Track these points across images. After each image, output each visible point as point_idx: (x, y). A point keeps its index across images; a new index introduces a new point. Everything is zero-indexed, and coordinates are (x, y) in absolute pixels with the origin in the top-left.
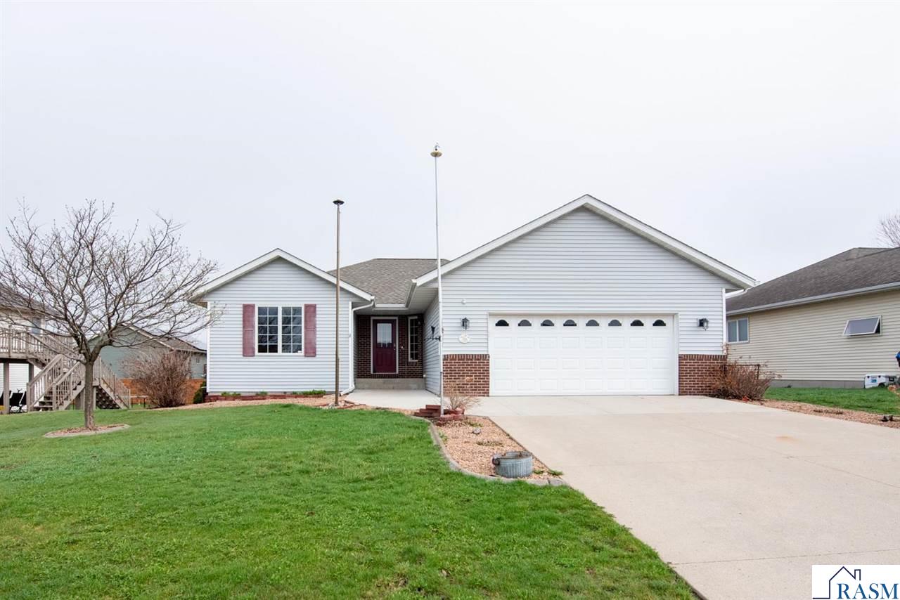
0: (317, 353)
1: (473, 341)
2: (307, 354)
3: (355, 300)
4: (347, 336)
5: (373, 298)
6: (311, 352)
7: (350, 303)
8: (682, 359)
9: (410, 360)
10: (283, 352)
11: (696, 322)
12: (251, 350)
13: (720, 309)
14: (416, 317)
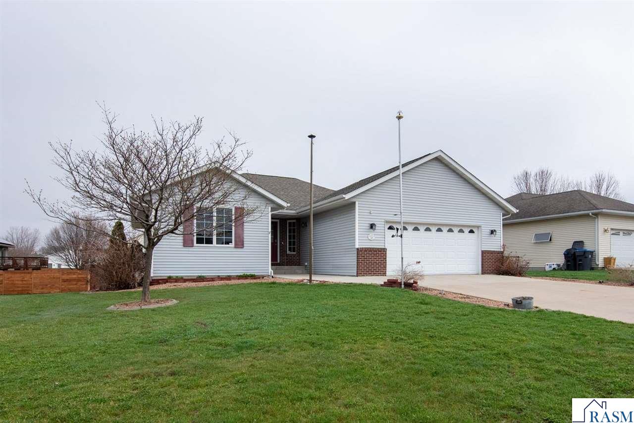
0: (245, 245)
1: (377, 239)
2: (236, 246)
3: (275, 206)
4: (267, 233)
5: (289, 205)
6: (240, 244)
7: (270, 208)
8: (484, 253)
9: (288, 252)
10: (217, 244)
11: (489, 232)
12: (190, 242)
13: (500, 225)
14: (295, 221)
